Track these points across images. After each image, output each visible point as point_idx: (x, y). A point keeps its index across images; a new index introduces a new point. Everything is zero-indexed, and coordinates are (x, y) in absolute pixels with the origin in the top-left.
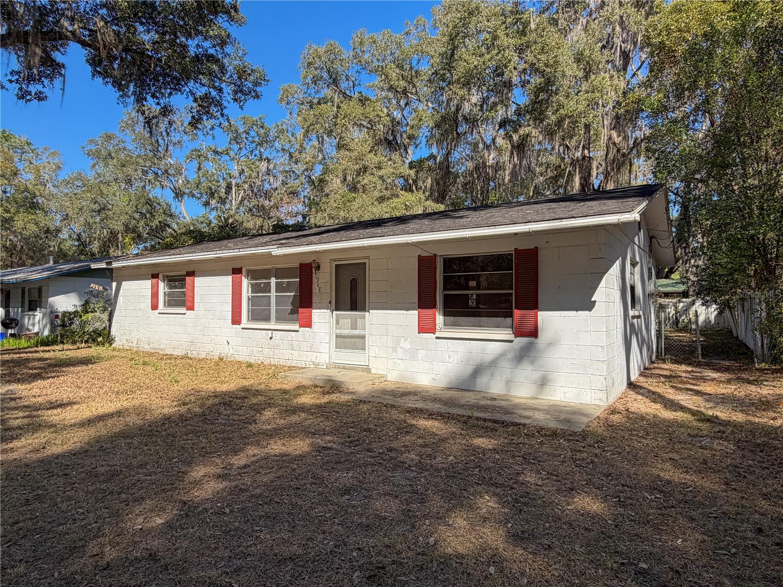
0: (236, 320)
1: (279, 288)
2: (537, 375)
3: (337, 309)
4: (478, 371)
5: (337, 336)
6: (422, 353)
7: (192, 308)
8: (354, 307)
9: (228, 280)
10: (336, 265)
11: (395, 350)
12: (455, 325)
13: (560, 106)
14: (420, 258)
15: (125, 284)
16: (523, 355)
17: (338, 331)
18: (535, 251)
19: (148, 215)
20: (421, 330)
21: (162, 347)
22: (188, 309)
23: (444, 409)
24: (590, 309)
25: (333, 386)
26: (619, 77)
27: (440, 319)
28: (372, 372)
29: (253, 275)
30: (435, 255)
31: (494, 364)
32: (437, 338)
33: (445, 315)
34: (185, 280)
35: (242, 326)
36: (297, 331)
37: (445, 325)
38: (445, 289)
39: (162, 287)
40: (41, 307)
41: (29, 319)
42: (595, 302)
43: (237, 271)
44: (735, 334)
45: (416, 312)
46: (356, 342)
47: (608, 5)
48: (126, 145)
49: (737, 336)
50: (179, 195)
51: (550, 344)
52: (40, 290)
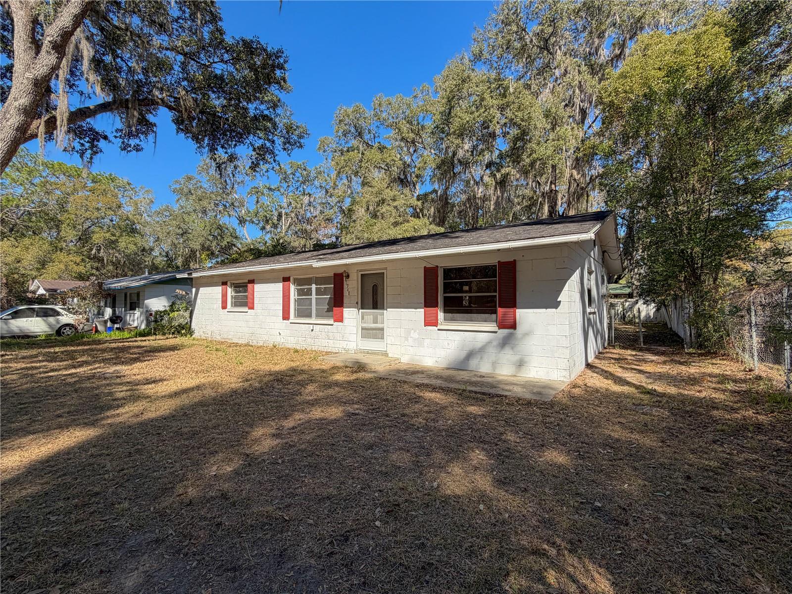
0: (286, 317)
1: (318, 292)
2: (517, 358)
3: (362, 308)
4: (470, 355)
5: (363, 329)
6: (427, 342)
7: (252, 308)
8: (375, 306)
9: (279, 286)
10: (362, 275)
11: (407, 339)
12: (453, 320)
13: (533, 151)
14: (426, 270)
15: (202, 290)
16: (505, 343)
17: (365, 325)
18: (514, 263)
19: (219, 238)
20: (427, 324)
21: (230, 337)
22: (249, 309)
23: (444, 384)
24: (556, 308)
25: (360, 367)
26: (578, 129)
27: (441, 315)
28: (390, 356)
29: (299, 282)
30: (437, 266)
31: (482, 350)
32: (439, 330)
33: (445, 312)
34: (247, 286)
35: (291, 321)
36: (332, 325)
37: (445, 320)
38: (444, 293)
39: (230, 292)
40: (139, 307)
41: (130, 316)
42: (560, 302)
43: (286, 279)
44: (669, 326)
45: (423, 310)
46: (376, 333)
47: (570, 73)
48: (202, 184)
49: (671, 328)
50: (242, 221)
51: (526, 334)
52: (138, 294)
